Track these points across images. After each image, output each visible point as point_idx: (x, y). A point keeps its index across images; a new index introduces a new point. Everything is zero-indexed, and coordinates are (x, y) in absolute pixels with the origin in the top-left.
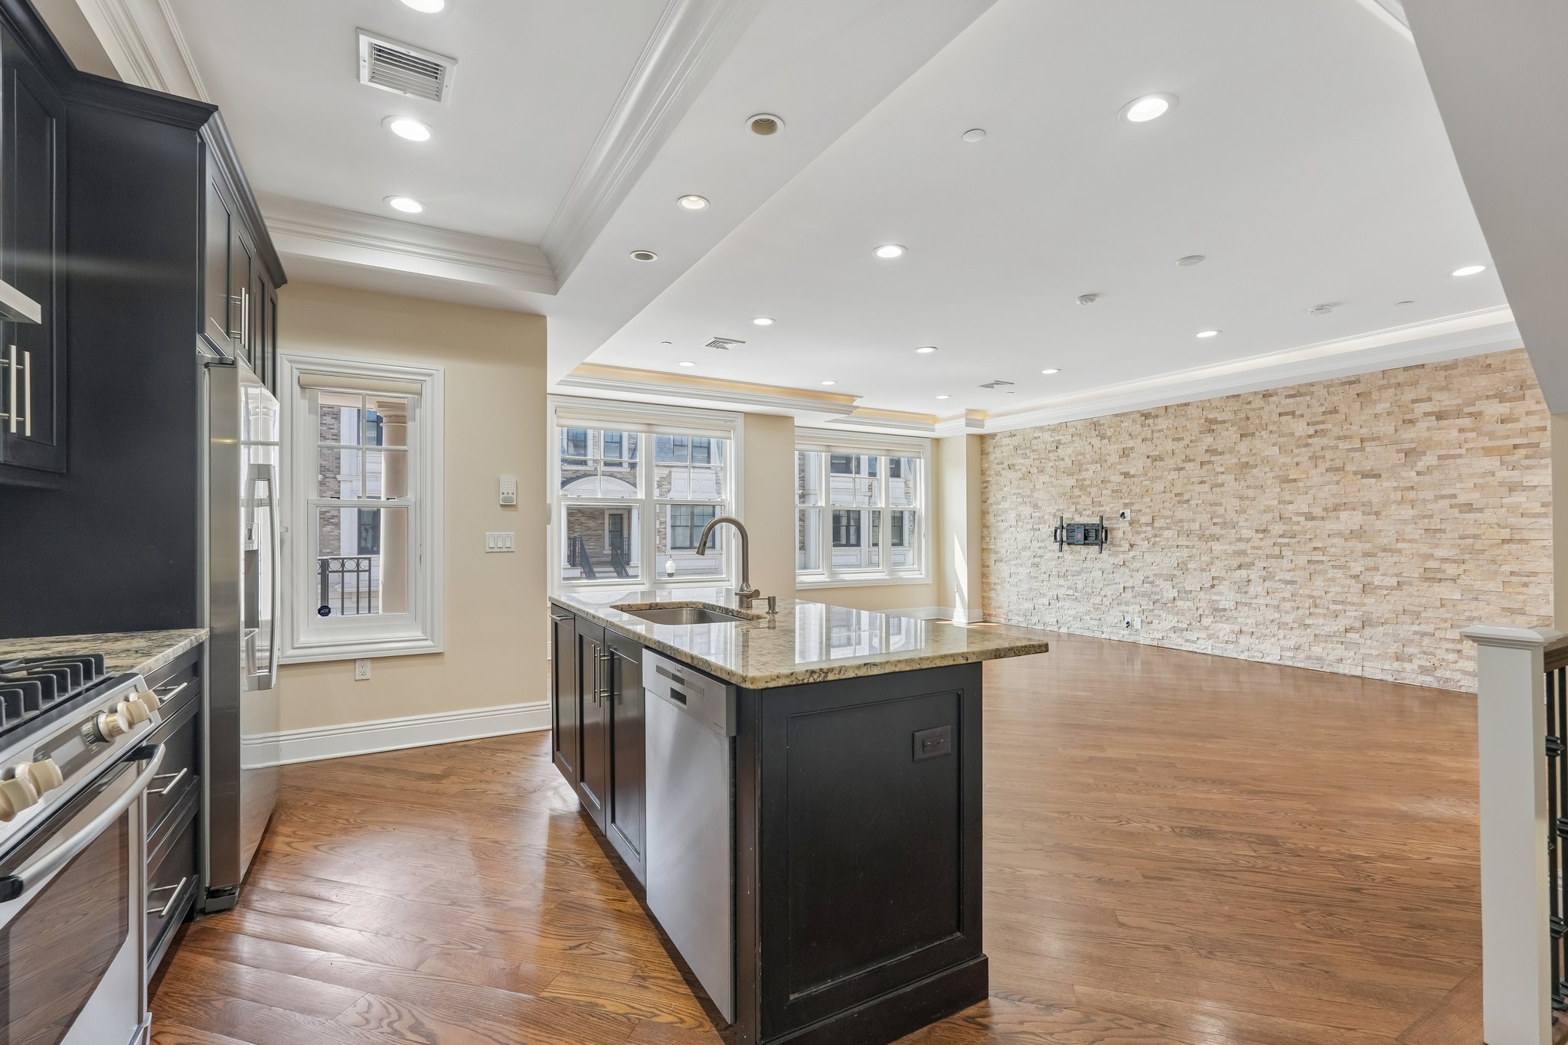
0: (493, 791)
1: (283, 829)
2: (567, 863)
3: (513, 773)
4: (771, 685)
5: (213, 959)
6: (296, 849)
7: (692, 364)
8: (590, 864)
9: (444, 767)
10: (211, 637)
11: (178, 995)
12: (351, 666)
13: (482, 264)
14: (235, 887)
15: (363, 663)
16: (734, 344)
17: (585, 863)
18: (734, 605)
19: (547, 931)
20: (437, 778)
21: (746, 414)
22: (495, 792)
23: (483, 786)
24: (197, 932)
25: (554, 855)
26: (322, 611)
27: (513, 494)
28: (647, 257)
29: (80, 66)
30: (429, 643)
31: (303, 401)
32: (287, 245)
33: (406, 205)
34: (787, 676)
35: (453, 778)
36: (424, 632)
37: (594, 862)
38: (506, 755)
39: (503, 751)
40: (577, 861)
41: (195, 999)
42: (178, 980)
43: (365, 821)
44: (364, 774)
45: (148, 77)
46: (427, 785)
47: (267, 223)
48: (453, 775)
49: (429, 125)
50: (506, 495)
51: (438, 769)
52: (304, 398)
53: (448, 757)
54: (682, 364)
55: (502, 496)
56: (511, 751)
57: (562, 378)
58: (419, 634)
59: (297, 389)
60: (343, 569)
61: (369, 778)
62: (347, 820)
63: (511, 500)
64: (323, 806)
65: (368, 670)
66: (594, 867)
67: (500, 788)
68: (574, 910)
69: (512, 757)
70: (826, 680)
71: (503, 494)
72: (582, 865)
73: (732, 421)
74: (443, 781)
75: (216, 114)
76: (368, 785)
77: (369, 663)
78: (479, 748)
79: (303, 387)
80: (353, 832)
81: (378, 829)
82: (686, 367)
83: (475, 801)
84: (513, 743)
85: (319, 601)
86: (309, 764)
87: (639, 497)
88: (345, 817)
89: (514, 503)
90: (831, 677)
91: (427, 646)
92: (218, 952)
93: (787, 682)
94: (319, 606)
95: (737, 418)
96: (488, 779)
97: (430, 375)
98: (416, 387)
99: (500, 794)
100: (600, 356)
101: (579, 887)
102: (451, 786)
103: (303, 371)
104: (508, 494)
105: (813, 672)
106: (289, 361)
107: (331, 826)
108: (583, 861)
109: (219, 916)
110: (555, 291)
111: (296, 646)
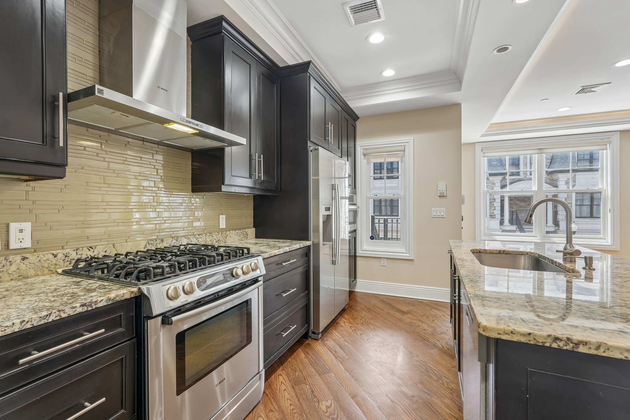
0: (422, 327)
1: (346, 316)
2: (438, 380)
3: (435, 321)
4: (504, 337)
5: (305, 356)
6: (345, 325)
7: (568, 108)
8: (450, 387)
9: (408, 309)
10: (313, 244)
11: (291, 364)
12: (379, 260)
13: (423, 88)
14: (319, 333)
15: (384, 259)
16: (601, 87)
17: (448, 385)
18: (560, 259)
19: (411, 414)
20: (403, 313)
21: (622, 132)
22: (423, 328)
23: (419, 323)
24: (307, 344)
25: (434, 373)
26: (371, 238)
27: (444, 191)
28: (506, 49)
29: (281, 65)
30: (408, 255)
31: (365, 160)
32: (354, 105)
33: (389, 73)
34: (523, 335)
35: (409, 315)
36: (406, 250)
37: (453, 387)
38: (436, 312)
39: (436, 309)
40: (444, 382)
41: (294, 368)
42: (294, 358)
43: (370, 323)
44: (380, 303)
45: (297, 59)
46: (398, 315)
47: (345, 99)
48: (410, 314)
49: (383, 32)
50: (441, 191)
51: (405, 309)
52: (365, 159)
53: (412, 305)
54: (560, 110)
55: (439, 192)
56: (439, 310)
57: (483, 133)
58: (404, 251)
59: (362, 156)
60: (379, 222)
61: (380, 305)
62: (365, 320)
63: (443, 193)
64: (361, 312)
65: (385, 262)
66: (451, 390)
67: (425, 326)
68: (430, 409)
69: (438, 313)
70: (576, 350)
71: (440, 191)
72: (446, 385)
73: (609, 138)
74: (405, 315)
75: (311, 64)
76: (379, 308)
77: (385, 260)
78: (426, 304)
79: (364, 155)
80: (365, 326)
81: (372, 327)
82: (564, 111)
83: (413, 329)
84: (442, 306)
85: (371, 234)
86: (366, 294)
87: (533, 189)
88: (365, 318)
89: (445, 195)
90: (582, 349)
91: (407, 256)
92: (307, 354)
93: (523, 339)
94: (371, 236)
95: (613, 135)
96: (423, 320)
97: (408, 142)
98: (402, 148)
99: (424, 330)
100: (498, 118)
101: (438, 398)
102: (407, 319)
103: (364, 149)
104: (442, 191)
105: (556, 339)
106: (360, 146)
107: (359, 320)
108: (447, 383)
109: (314, 341)
110: (460, 89)
111: (362, 250)
